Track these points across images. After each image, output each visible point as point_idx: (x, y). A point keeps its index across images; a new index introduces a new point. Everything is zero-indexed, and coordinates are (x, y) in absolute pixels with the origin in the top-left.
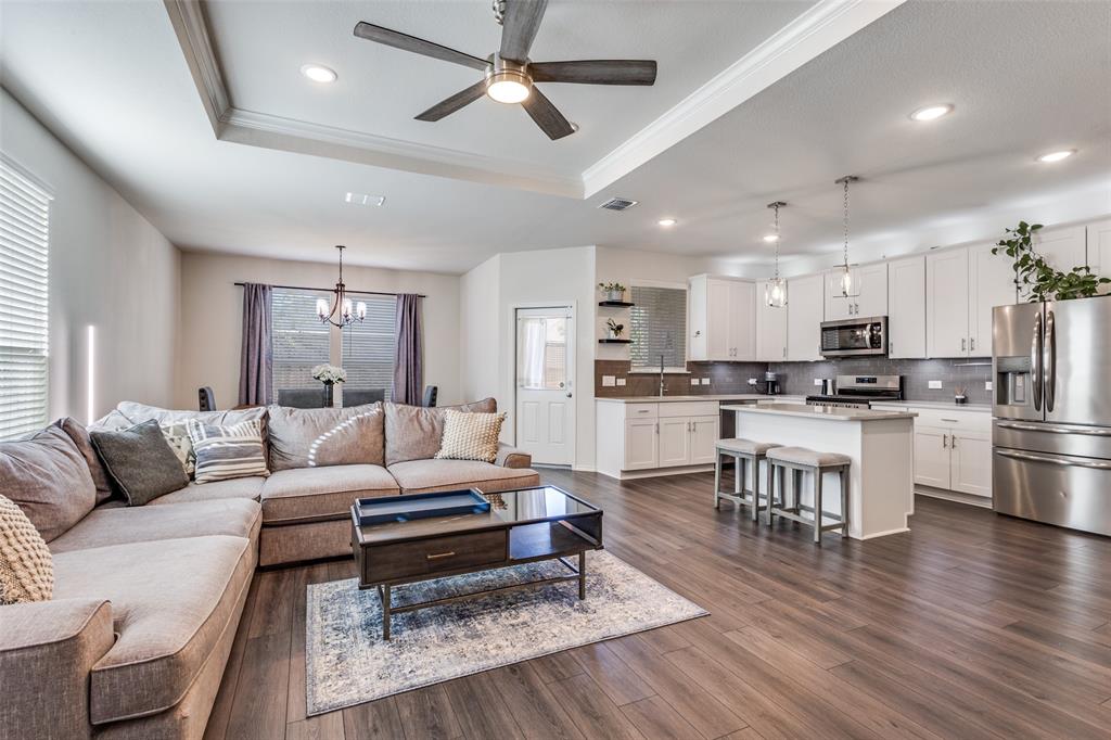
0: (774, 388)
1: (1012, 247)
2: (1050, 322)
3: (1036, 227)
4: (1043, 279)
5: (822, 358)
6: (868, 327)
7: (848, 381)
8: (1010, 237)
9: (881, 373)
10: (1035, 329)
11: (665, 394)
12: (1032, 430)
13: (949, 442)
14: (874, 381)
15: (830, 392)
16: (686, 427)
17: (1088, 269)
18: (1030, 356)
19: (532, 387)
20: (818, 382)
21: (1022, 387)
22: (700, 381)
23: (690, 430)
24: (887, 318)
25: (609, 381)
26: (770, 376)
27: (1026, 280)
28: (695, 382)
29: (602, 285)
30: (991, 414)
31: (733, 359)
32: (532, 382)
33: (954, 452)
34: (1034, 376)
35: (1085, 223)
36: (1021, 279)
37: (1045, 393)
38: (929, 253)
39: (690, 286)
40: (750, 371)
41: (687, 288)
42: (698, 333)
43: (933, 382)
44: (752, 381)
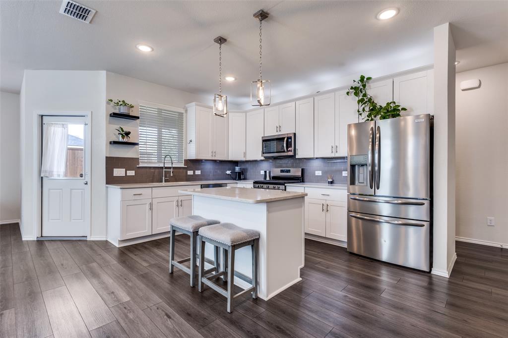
0: (240, 176)
1: (356, 91)
2: (378, 135)
3: (369, 79)
4: (372, 110)
5: (263, 158)
6: (285, 140)
7: (277, 172)
8: (356, 85)
9: (293, 167)
10: (370, 140)
11: (166, 181)
12: (366, 201)
13: (325, 208)
14: (288, 171)
15: (268, 178)
16: (175, 203)
17: (394, 103)
18: (367, 155)
19: (56, 177)
20: (262, 173)
21: (363, 175)
22: (194, 172)
23: (178, 206)
24: (295, 134)
25: (119, 172)
26: (237, 169)
27: (364, 110)
28: (190, 173)
29: (111, 101)
30: (346, 191)
31: (214, 158)
32: (55, 173)
33: (328, 214)
34: (370, 167)
35: (392, 76)
36: (361, 110)
37: (375, 178)
38: (316, 95)
39: (186, 110)
40: (227, 166)
41: (184, 112)
42: (191, 141)
43: (318, 172)
44: (228, 172)
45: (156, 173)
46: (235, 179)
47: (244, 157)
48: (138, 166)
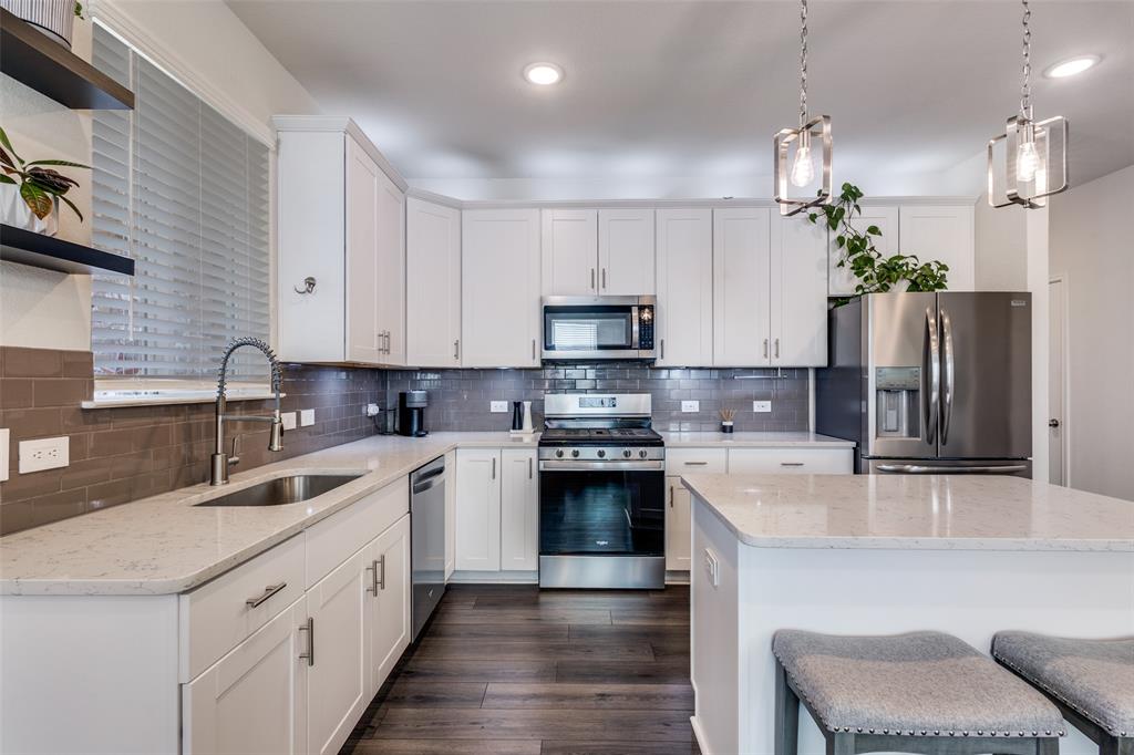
0: (421, 420)
6: (635, 313)
10: (931, 329)
15: (528, 425)
16: (362, 582)
20: (498, 406)
21: (896, 411)
22: (299, 417)
24: (655, 299)
38: (718, 204)
39: (278, 143)
40: (367, 387)
41: (271, 144)
42: (311, 283)
43: (690, 403)
44: (373, 409)
46: (383, 431)
47: (456, 356)
48: (86, 405)
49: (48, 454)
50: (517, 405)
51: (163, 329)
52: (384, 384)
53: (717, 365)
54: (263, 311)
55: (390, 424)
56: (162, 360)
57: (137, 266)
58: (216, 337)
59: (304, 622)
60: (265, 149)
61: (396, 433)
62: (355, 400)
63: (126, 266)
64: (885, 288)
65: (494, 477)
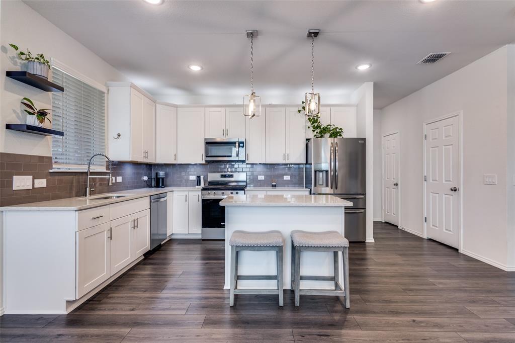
2: (337, 149)
5: (204, 162)
6: (237, 144)
7: (215, 177)
10: (332, 151)
14: (232, 176)
15: (202, 184)
16: (130, 224)
20: (194, 177)
22: (116, 179)
23: (134, 227)
25: (21, 182)
26: (162, 173)
29: (15, 48)
31: (145, 160)
35: (330, 106)
38: (268, 106)
39: (108, 90)
40: (143, 170)
41: (106, 92)
42: (119, 135)
43: (260, 176)
44: (145, 178)
45: (74, 182)
46: (150, 186)
47: (175, 159)
48: (50, 171)
49: (41, 183)
50: (199, 177)
51: (71, 150)
52: (151, 170)
53: (267, 162)
54: (103, 144)
55: (153, 184)
56: (71, 159)
57: (64, 134)
58: (88, 153)
59: (109, 229)
60: (104, 93)
61: (155, 187)
62: (139, 175)
63: (61, 134)
64: (322, 136)
65: (186, 201)
